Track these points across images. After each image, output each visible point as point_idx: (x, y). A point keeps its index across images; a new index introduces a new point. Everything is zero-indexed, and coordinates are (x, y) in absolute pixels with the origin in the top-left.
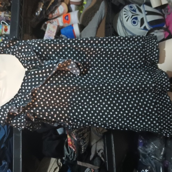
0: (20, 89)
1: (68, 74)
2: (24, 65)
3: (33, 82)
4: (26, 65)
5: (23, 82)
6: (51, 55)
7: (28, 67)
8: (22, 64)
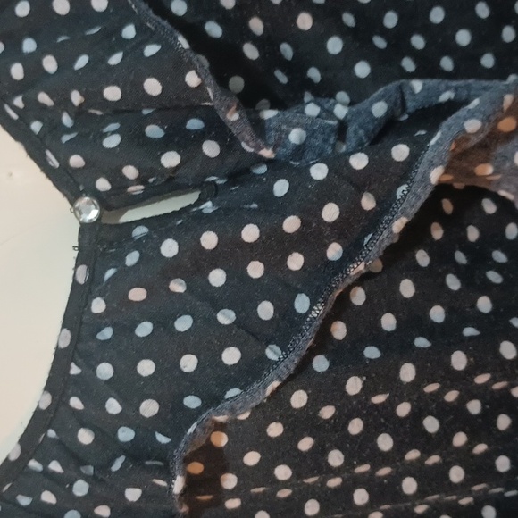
0: (40, 420)
1: (486, 223)
2: (54, 162)
3: (185, 343)
4: (76, 161)
5: (65, 344)
6: (310, 48)
7: (103, 184)
8: (36, 149)
